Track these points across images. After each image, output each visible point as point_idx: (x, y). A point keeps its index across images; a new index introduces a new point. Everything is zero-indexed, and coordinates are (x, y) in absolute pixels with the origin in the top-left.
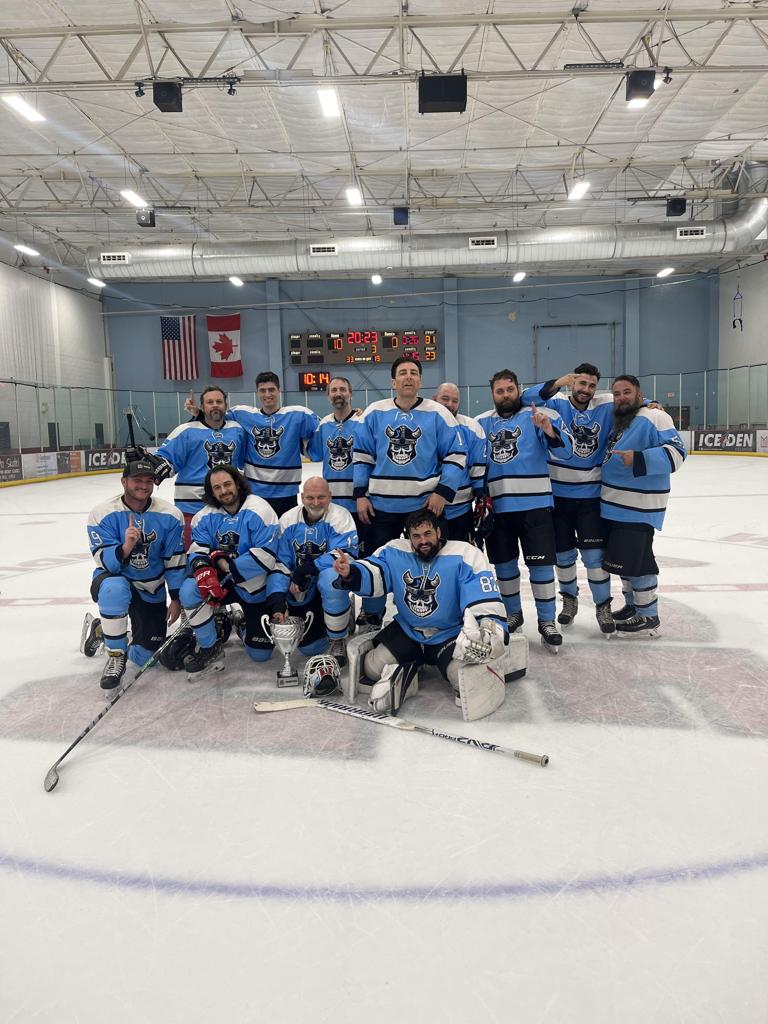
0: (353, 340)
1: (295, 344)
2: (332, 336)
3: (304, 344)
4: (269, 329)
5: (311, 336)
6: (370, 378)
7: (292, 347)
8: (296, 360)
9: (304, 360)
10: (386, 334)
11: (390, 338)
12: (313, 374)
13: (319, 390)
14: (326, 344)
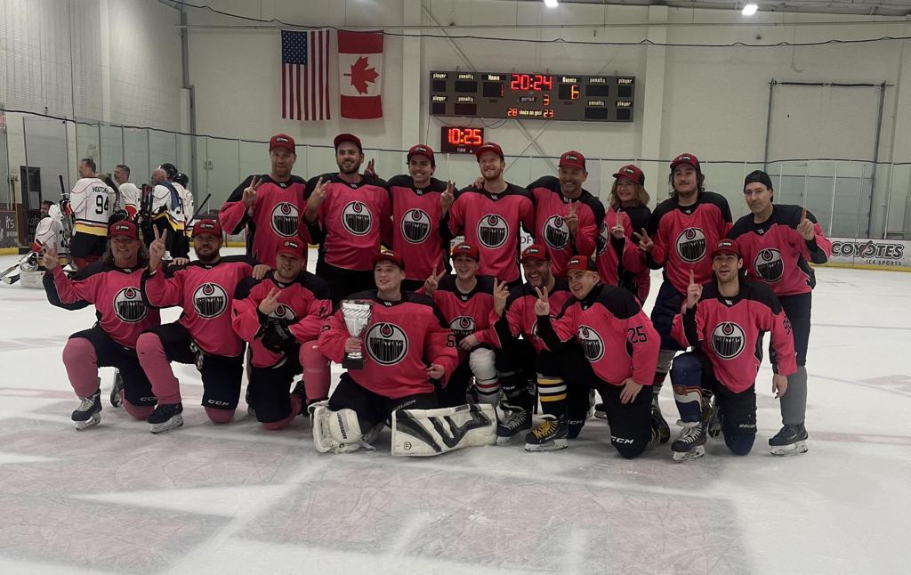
0: (518, 85)
1: (437, 86)
2: (491, 78)
3: (450, 87)
4: (404, 62)
5: (462, 76)
6: (539, 141)
7: (434, 90)
8: (437, 110)
9: (450, 108)
10: (564, 80)
11: (570, 85)
12: (462, 129)
13: (467, 152)
14: (480, 88)
